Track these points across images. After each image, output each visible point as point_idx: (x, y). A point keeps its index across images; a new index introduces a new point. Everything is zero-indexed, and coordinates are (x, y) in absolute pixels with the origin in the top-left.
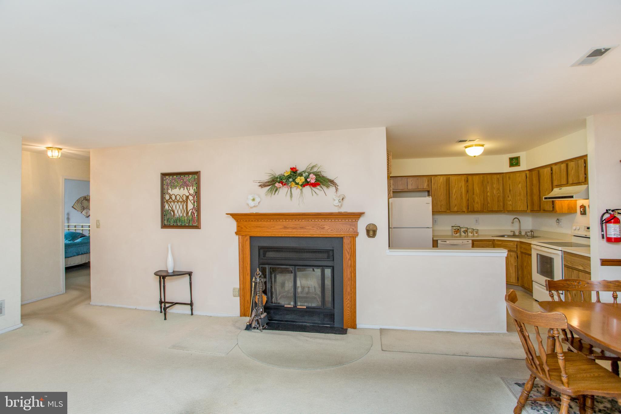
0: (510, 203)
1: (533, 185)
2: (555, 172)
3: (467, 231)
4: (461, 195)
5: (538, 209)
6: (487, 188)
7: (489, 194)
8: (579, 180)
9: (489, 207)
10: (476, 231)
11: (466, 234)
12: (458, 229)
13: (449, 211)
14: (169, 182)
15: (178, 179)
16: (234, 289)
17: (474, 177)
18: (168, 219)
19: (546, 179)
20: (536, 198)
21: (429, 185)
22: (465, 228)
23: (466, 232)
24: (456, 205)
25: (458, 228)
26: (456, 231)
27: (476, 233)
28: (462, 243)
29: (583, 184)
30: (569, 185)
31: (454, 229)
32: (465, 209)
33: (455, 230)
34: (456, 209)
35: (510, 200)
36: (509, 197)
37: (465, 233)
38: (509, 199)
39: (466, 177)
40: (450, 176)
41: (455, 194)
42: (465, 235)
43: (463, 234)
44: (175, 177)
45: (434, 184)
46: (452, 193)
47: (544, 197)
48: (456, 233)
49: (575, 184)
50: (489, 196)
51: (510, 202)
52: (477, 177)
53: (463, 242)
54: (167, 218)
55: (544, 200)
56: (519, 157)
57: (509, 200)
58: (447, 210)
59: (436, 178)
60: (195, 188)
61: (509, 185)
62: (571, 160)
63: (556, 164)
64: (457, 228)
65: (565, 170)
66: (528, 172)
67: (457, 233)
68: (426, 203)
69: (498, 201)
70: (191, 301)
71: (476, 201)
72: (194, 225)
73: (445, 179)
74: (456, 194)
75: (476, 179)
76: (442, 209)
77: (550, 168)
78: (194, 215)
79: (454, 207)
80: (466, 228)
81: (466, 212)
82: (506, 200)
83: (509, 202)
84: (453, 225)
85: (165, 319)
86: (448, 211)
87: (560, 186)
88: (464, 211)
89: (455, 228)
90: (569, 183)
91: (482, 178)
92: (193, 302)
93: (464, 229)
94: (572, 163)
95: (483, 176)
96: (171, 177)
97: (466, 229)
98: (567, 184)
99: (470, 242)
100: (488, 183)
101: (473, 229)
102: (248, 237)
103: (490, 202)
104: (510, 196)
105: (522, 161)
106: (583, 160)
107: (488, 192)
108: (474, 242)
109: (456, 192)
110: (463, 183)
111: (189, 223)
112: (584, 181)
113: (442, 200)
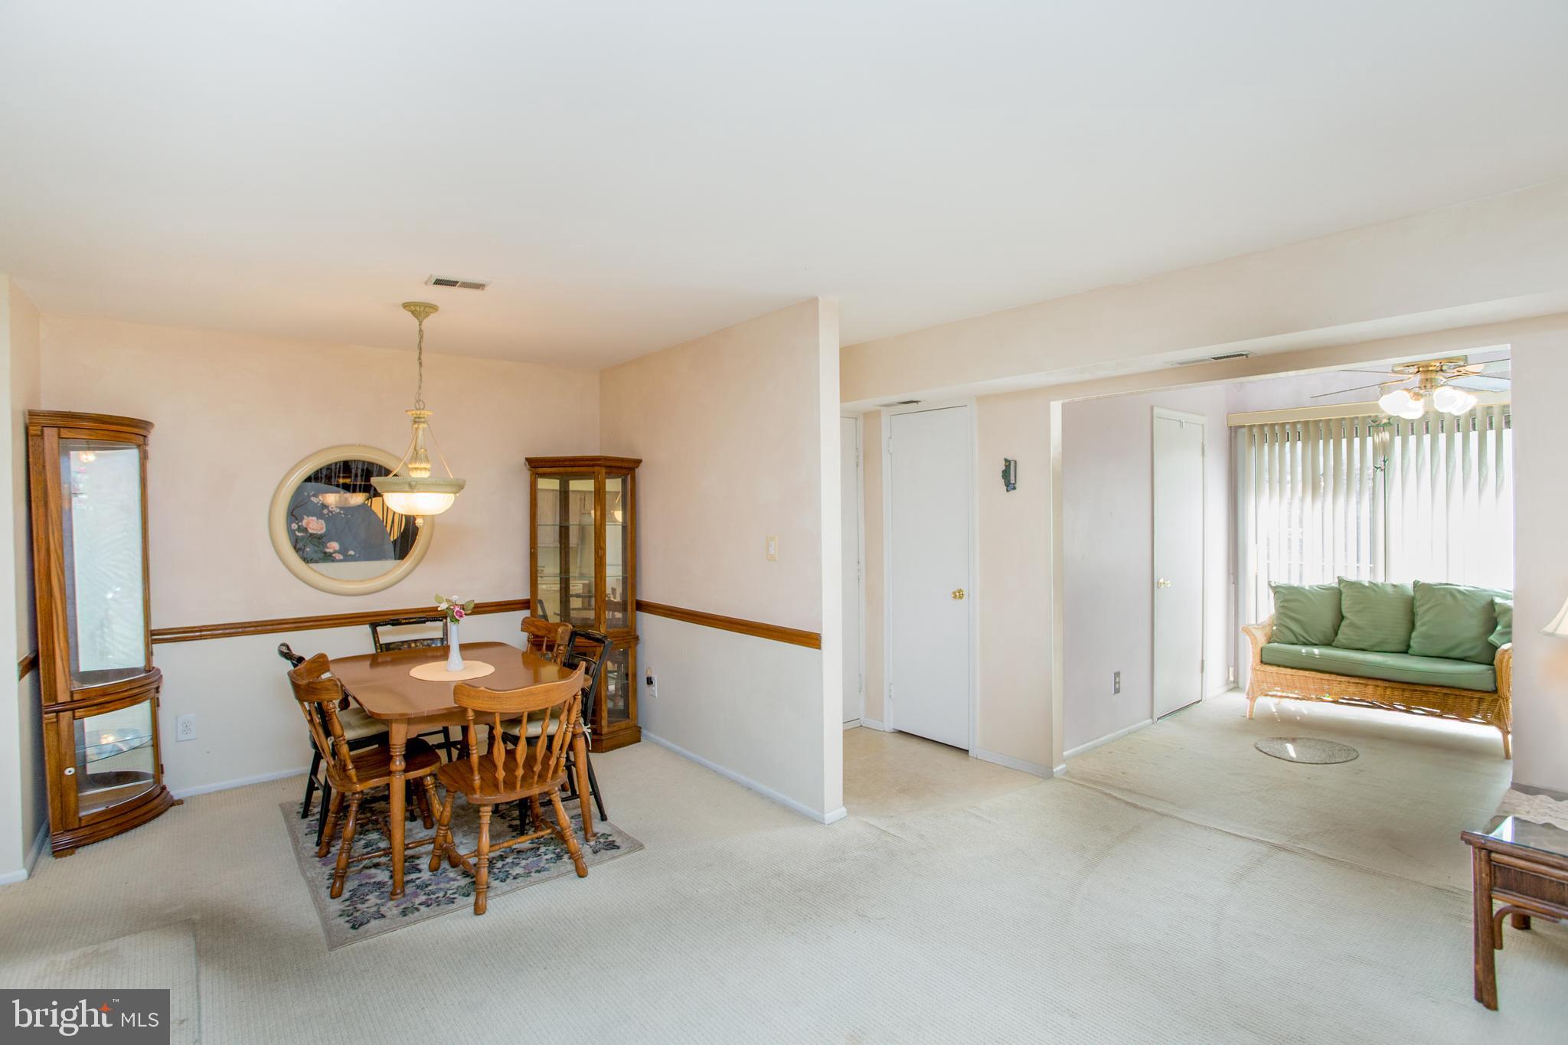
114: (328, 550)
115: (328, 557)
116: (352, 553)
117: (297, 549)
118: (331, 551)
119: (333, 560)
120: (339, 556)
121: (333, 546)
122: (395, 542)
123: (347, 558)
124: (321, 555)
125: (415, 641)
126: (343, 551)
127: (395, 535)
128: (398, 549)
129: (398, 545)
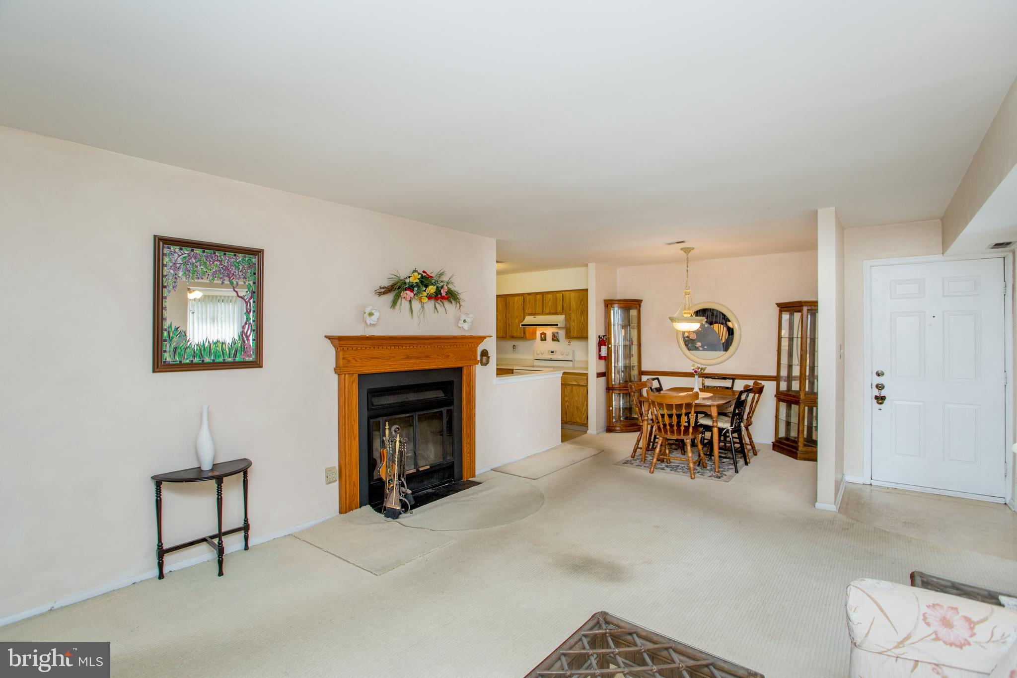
2: (530, 301)
8: (557, 310)
14: (180, 260)
15: (207, 257)
16: (328, 470)
18: (175, 349)
19: (516, 307)
44: (198, 251)
49: (552, 314)
54: (174, 345)
55: (521, 327)
60: (251, 283)
62: (548, 293)
63: (529, 294)
65: (541, 301)
70: (246, 520)
72: (247, 359)
77: (522, 297)
78: (248, 340)
85: (221, 573)
87: (533, 314)
92: (250, 522)
94: (549, 295)
96: (187, 251)
98: (543, 313)
102: (356, 376)
106: (561, 295)
111: (235, 355)
112: (561, 312)
114: (697, 346)
115: (697, 349)
116: (706, 347)
117: (686, 345)
118: (698, 346)
119: (699, 350)
120: (701, 349)
121: (699, 344)
122: (723, 343)
123: (704, 350)
124: (694, 348)
125: (720, 387)
126: (702, 346)
127: (724, 340)
128: (724, 346)
129: (725, 344)
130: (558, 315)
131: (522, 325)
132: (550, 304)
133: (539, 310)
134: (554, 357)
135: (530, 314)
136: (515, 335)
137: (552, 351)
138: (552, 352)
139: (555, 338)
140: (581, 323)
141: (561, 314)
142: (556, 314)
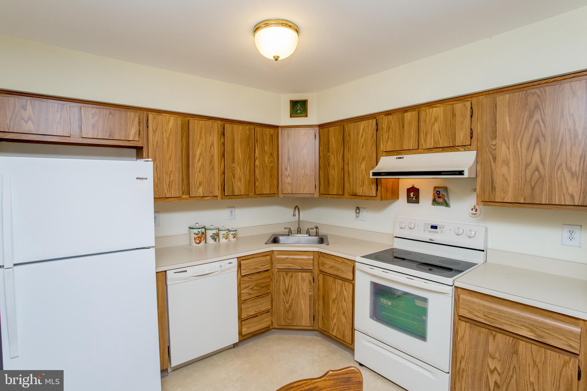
0: (289, 180)
1: (328, 151)
2: (389, 128)
3: (218, 235)
4: (211, 161)
5: (341, 192)
6: (255, 152)
7: (257, 163)
8: (454, 141)
9: (257, 187)
10: (233, 233)
11: (217, 240)
12: (203, 233)
13: (188, 196)
17: (236, 127)
19: (362, 140)
20: (334, 173)
21: (142, 132)
22: (214, 229)
23: (215, 237)
24: (200, 184)
25: (203, 230)
26: (199, 237)
27: (234, 237)
28: (219, 269)
29: (463, 149)
30: (420, 150)
31: (195, 234)
32: (217, 192)
33: (197, 236)
34: (200, 192)
35: (289, 175)
36: (286, 169)
37: (215, 240)
38: (287, 173)
39: (221, 125)
40: (190, 118)
41: (199, 160)
42: (215, 242)
43: (210, 241)
45: (154, 132)
46: (194, 157)
47: (371, 172)
48: (198, 242)
49: (441, 149)
50: (257, 166)
51: (289, 178)
52: (241, 127)
53: (221, 266)
55: (371, 177)
56: (307, 100)
57: (287, 176)
58: (183, 194)
59: (160, 117)
61: (289, 149)
63: (388, 113)
64: (200, 230)
65: (415, 124)
66: (317, 129)
67: (200, 242)
68: (137, 178)
69: (271, 177)
71: (237, 176)
73: (179, 123)
74: (201, 158)
75: (239, 131)
76: (173, 192)
77: (374, 120)
79: (198, 188)
80: (217, 229)
81: (219, 197)
82: (282, 176)
83: (287, 178)
84: (192, 225)
86: (184, 196)
87: (398, 152)
88: (217, 196)
89: (196, 231)
90: (420, 147)
91: (248, 132)
93: (214, 232)
94: (436, 108)
95: (250, 128)
97: (217, 231)
98: (417, 149)
99: (235, 262)
100: (257, 141)
101: (228, 230)
103: (259, 178)
104: (289, 168)
105: (311, 108)
106: (468, 104)
107: (257, 158)
108: (242, 262)
109: (200, 154)
110: (214, 138)
112: (467, 142)
113: (171, 172)
130: (458, 150)
131: (375, 174)
132: (436, 127)
133: (412, 145)
134: (436, 236)
135: (389, 153)
136: (359, 192)
137: (434, 224)
138: (434, 227)
139: (441, 200)
140: (531, 168)
141: (465, 147)
142: (452, 148)
